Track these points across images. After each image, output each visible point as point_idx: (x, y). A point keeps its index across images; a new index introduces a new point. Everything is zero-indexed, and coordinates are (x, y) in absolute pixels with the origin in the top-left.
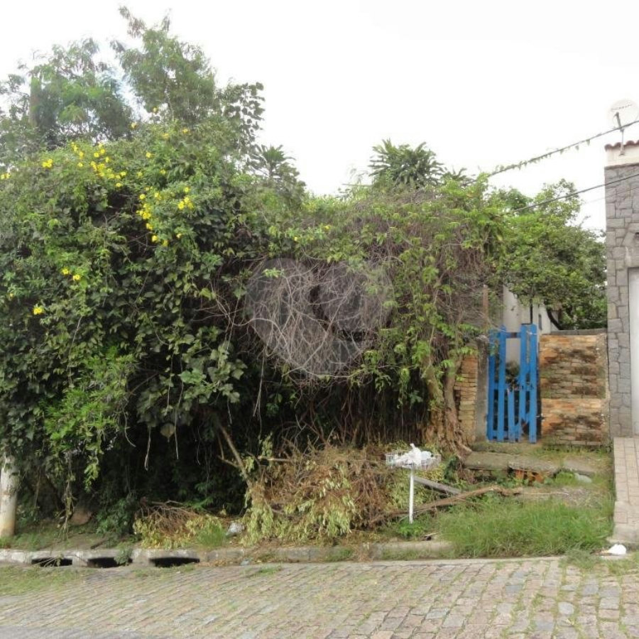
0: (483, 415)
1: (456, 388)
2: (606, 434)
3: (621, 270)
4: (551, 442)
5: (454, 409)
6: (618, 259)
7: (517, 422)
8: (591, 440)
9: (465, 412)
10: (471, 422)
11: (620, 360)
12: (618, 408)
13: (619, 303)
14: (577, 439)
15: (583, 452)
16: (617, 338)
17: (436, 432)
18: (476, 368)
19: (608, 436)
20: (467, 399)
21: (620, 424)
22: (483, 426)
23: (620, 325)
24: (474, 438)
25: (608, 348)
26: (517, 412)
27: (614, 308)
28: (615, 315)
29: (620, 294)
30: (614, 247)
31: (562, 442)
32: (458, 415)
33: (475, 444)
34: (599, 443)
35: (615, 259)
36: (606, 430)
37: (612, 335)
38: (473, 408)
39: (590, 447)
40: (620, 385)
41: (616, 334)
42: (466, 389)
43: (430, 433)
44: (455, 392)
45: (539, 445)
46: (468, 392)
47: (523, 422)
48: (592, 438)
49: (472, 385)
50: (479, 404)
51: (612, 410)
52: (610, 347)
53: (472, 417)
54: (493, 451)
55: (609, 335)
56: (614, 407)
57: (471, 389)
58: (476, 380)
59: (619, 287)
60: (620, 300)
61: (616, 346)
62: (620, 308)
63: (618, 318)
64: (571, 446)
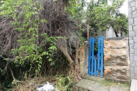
0: (86, 67)
1: (79, 58)
2: (128, 77)
3: (134, 11)
4: (108, 78)
5: (78, 65)
6: (133, 7)
7: (97, 70)
8: (122, 79)
9: (81, 66)
10: (83, 69)
11: (134, 48)
12: (134, 67)
13: (133, 25)
14: (117, 78)
15: (119, 84)
16: (133, 39)
17: (72, 72)
18: (84, 52)
19: (129, 78)
20: (82, 62)
21: (135, 74)
22: (87, 70)
23: (134, 33)
24: (84, 74)
25: (129, 43)
26: (97, 67)
27: (131, 27)
28: (132, 30)
29: (134, 21)
30: (131, 2)
31: (111, 79)
32: (79, 66)
33: (84, 76)
34: (126, 81)
35: (132, 7)
36: (129, 76)
37: (130, 38)
38: (83, 65)
39: (122, 82)
40: (134, 58)
41: (132, 37)
42: (81, 58)
43: (70, 72)
44: (79, 59)
45: (103, 79)
46: (82, 59)
47: (99, 70)
48: (123, 78)
49: (83, 57)
50: (85, 63)
51: (131, 68)
52: (130, 43)
53: (83, 68)
54: (89, 79)
55: (129, 38)
56: (132, 67)
57: (82, 58)
58: (84, 55)
59: (133, 18)
60: (134, 23)
61: (133, 42)
62: (134, 27)
63: (133, 31)
64: (115, 81)
